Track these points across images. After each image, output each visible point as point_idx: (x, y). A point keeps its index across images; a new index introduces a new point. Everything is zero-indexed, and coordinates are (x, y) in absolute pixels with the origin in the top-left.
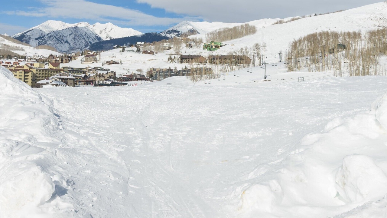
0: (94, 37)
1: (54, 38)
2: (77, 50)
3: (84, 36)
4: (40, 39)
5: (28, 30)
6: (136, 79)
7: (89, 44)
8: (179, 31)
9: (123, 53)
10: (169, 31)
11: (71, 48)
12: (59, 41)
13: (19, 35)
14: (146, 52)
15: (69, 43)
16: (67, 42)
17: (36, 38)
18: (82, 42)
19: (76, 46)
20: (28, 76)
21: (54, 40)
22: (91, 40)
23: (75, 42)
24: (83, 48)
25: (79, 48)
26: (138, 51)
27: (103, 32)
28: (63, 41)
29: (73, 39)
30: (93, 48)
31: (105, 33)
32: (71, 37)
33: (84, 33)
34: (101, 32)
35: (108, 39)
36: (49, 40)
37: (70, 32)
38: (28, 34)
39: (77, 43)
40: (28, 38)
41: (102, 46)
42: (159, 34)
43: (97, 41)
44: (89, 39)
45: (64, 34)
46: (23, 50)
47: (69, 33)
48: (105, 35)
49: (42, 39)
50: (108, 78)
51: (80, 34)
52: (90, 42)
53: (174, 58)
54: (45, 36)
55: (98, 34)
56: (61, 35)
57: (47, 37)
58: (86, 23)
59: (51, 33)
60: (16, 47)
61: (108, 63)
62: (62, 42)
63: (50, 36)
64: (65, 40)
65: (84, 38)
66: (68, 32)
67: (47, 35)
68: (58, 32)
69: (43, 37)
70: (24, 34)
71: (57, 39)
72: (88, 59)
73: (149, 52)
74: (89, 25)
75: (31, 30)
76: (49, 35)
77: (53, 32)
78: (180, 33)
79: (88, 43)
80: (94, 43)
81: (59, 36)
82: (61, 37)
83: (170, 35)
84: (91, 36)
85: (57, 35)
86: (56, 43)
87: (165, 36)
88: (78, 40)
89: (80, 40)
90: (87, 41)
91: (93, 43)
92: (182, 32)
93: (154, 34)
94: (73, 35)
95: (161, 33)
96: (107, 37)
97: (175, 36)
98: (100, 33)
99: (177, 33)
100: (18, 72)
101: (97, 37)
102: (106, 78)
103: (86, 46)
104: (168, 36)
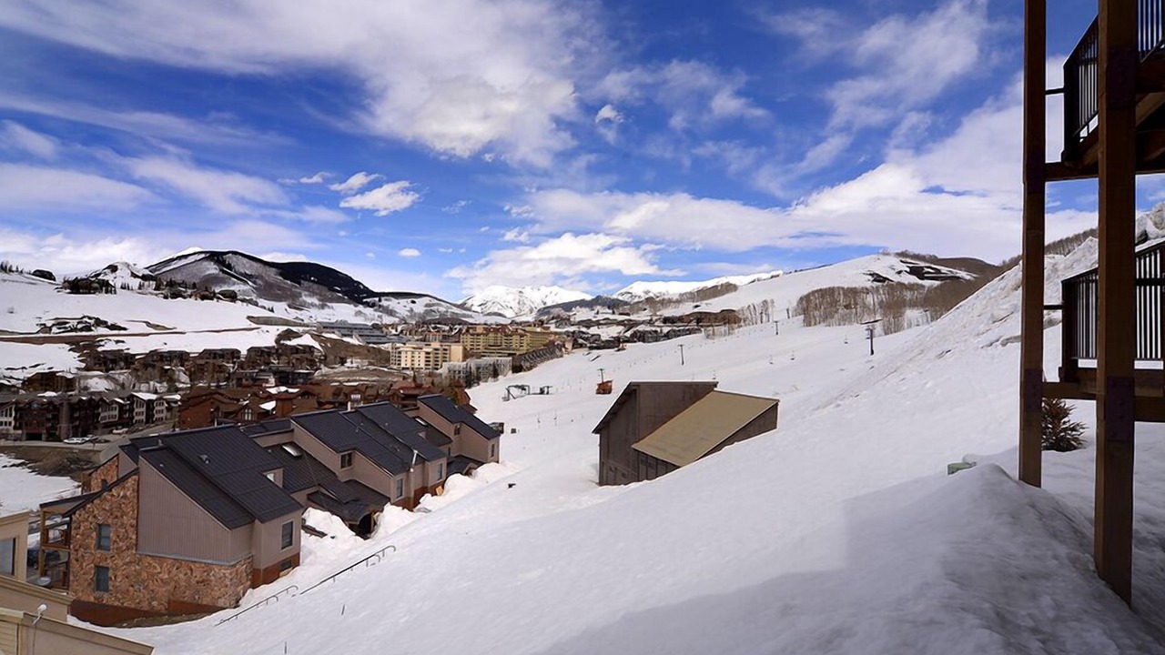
0: (539, 302)
1: (498, 304)
3: (528, 300)
4: (483, 306)
8: (633, 292)
10: (621, 293)
11: (517, 314)
12: (503, 307)
13: (460, 303)
15: (513, 309)
16: (511, 308)
17: (479, 304)
19: (521, 312)
20: (523, 340)
22: (537, 305)
23: (519, 307)
25: (525, 314)
28: (507, 307)
29: (517, 305)
31: (551, 296)
34: (546, 296)
35: (555, 303)
36: (492, 306)
37: (514, 297)
38: (470, 301)
40: (470, 305)
41: (550, 310)
44: (534, 304)
46: (472, 318)
48: (552, 298)
49: (485, 306)
51: (524, 299)
52: (536, 308)
54: (487, 302)
55: (543, 298)
56: (503, 300)
57: (489, 303)
59: (493, 299)
60: (466, 314)
62: (505, 309)
63: (493, 303)
64: (509, 305)
65: (529, 303)
66: (512, 297)
67: (489, 301)
69: (486, 304)
80: (540, 308)
98: (546, 298)
100: (514, 336)
101: (543, 301)
103: (531, 311)
104: (621, 298)
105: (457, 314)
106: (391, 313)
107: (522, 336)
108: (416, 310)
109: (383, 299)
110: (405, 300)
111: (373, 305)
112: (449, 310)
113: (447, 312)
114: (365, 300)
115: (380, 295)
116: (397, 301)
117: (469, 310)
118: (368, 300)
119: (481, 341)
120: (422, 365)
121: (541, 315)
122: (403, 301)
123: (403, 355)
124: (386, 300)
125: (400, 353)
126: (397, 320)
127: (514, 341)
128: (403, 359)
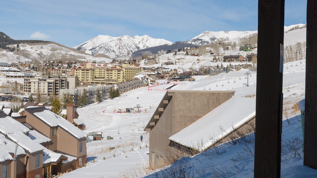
0: (134, 47)
1: (104, 49)
2: (122, 57)
3: (126, 46)
4: (93, 50)
5: (83, 44)
6: (194, 74)
7: (131, 52)
8: (202, 39)
9: (176, 56)
10: (194, 40)
11: (117, 56)
12: (108, 51)
13: (76, 48)
14: (194, 55)
15: (115, 52)
16: (114, 51)
17: (90, 49)
18: (125, 51)
19: (121, 54)
20: (120, 73)
21: (103, 50)
22: (132, 49)
23: (119, 51)
24: (127, 56)
25: (124, 56)
26: (187, 54)
27: (141, 43)
28: (111, 51)
29: (118, 49)
30: (134, 55)
31: (143, 43)
32: (116, 47)
33: (126, 44)
34: (139, 42)
35: (145, 48)
36: (100, 50)
37: (116, 43)
38: (83, 46)
39: (121, 51)
40: (84, 49)
41: (142, 53)
42: (186, 42)
43: (136, 50)
44: (130, 49)
45: (111, 46)
46: (85, 58)
47: (115, 45)
48: (143, 44)
49: (94, 50)
50: (172, 74)
51: (123, 45)
52: (132, 51)
53: (219, 58)
54: (96, 47)
55: (137, 44)
56: (109, 46)
57: (98, 48)
58: (127, 36)
59: (101, 45)
60: (80, 56)
61: (166, 64)
62: (109, 52)
63: (101, 48)
64: (112, 50)
65: (127, 48)
66: (114, 43)
67: (98, 46)
68: (106, 44)
69: (95, 48)
70: (80, 47)
71: (106, 49)
72: (150, 62)
73: (196, 54)
74: (130, 37)
75: (86, 43)
76: (100, 46)
77: (103, 44)
78: (203, 40)
79: (129, 52)
80: (135, 51)
81: (107, 47)
82: (109, 48)
83: (195, 43)
84: (131, 46)
85: (106, 46)
86: (105, 52)
87: (191, 43)
88: (122, 50)
89: (124, 50)
90: (129, 50)
91: (133, 51)
92: (204, 40)
93: (182, 43)
94: (118, 46)
95: (188, 41)
96: (144, 47)
97: (199, 43)
98: (139, 44)
99: (200, 41)
100: (113, 71)
101: (137, 47)
102: (170, 74)
103: (128, 54)
104: (193, 43)
105: (74, 56)
106: (27, 55)
107: (119, 70)
108: (44, 53)
109: (20, 45)
110: (37, 46)
111: (12, 50)
112: (69, 53)
113: (67, 54)
114: (7, 46)
115: (18, 42)
116: (31, 46)
117: (84, 53)
118: (10, 46)
119: (89, 74)
120: (46, 92)
121: (136, 56)
122: (35, 47)
123: (32, 84)
124: (23, 46)
125: (30, 83)
126: (30, 60)
127: (113, 74)
128: (32, 87)
